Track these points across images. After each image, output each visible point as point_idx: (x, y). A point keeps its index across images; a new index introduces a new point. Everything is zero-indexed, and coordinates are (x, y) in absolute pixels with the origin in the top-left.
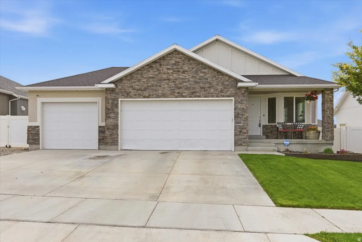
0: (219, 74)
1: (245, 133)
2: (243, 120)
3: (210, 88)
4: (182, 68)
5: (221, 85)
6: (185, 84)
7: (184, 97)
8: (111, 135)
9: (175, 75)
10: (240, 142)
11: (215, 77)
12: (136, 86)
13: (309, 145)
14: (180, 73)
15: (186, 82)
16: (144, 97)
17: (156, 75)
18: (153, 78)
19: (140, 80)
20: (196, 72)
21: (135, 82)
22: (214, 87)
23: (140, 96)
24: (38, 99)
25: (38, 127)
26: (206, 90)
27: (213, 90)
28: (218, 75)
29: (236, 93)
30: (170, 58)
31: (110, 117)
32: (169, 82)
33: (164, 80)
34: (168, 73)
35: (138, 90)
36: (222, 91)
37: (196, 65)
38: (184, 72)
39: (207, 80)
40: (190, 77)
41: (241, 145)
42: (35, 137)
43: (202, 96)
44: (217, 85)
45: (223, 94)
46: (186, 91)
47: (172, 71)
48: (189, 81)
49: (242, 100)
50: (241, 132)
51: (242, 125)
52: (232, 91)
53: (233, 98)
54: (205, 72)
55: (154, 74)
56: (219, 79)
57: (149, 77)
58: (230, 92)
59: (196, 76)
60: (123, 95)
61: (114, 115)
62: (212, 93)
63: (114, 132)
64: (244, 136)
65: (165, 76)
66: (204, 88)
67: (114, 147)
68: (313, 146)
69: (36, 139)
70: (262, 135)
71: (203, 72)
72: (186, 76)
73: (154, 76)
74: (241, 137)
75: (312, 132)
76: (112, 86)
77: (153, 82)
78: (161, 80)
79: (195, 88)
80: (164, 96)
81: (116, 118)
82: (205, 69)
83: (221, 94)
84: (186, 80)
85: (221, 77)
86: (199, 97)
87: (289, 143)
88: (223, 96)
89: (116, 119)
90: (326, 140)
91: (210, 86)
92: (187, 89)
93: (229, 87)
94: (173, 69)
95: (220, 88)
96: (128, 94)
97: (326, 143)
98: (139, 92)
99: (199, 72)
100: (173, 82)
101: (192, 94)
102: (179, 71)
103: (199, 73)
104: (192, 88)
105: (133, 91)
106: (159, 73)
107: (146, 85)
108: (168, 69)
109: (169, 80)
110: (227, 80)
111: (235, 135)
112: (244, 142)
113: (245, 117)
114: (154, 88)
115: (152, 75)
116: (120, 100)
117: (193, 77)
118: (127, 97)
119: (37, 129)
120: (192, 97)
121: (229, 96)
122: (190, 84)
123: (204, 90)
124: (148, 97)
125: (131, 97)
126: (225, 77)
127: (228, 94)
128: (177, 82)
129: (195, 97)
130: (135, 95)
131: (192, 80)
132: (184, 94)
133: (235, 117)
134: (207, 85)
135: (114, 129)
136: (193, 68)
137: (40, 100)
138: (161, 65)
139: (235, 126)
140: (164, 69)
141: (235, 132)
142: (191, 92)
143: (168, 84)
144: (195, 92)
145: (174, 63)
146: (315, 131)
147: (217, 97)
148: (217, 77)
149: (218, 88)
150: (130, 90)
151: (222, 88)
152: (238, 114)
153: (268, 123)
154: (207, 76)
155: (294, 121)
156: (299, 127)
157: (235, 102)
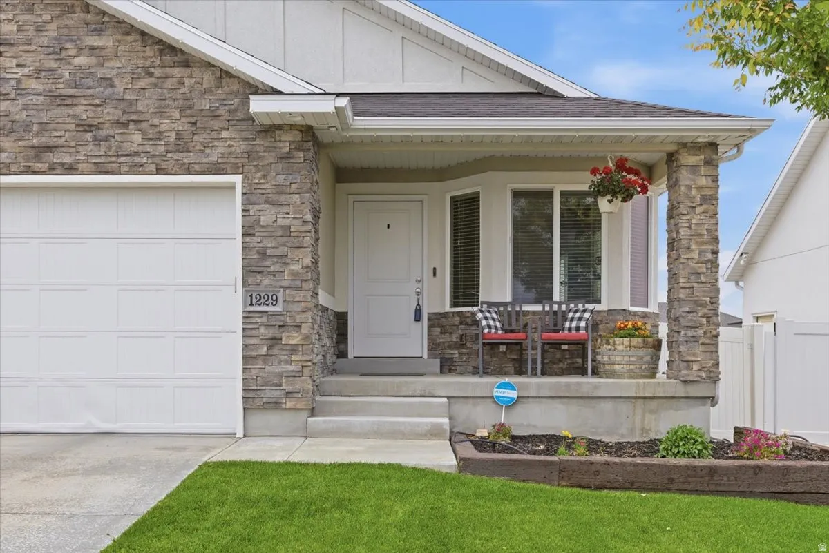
0: (167, 58)
1: (294, 349)
2: (286, 284)
3: (125, 125)
5: (176, 114)
10: (270, 394)
11: (151, 75)
13: (607, 406)
15: (5, 96)
20: (57, 50)
22: (145, 125)
26: (106, 139)
27: (137, 137)
29: (251, 155)
36: (182, 143)
37: (57, 11)
39: (112, 86)
40: (26, 71)
41: (276, 405)
43: (81, 166)
44: (161, 113)
45: (187, 158)
48: (21, 92)
49: (280, 190)
50: (274, 342)
51: (278, 309)
52: (232, 141)
53: (237, 179)
54: (102, 48)
56: (169, 83)
58: (221, 148)
59: (54, 65)
62: (137, 154)
64: (289, 362)
66: (98, 127)
68: (624, 407)
70: (425, 356)
71: (93, 48)
75: (622, 344)
79: (51, 126)
82: (99, 32)
83: (173, 157)
84: (9, 88)
85: (178, 72)
86: (70, 169)
87: (513, 394)
88: (188, 169)
90: (684, 382)
91: (125, 118)
92: (12, 131)
93: (216, 125)
95: (171, 125)
99: (68, 45)
101: (37, 158)
103: (73, 52)
104: (35, 128)
110: (208, 91)
111: (246, 359)
112: (288, 394)
113: (293, 273)
117: (39, 71)
120: (35, 173)
121: (217, 170)
122: (25, 108)
123: (95, 139)
126: (196, 72)
127: (214, 159)
129: (51, 170)
131: (34, 85)
133: (249, 270)
134: (109, 114)
136: (40, 29)
139: (247, 316)
141: (245, 346)
142: (33, 147)
144: (49, 148)
146: (635, 341)
147: (160, 171)
148: (157, 72)
149: (166, 125)
151: (183, 125)
152: (263, 254)
153: (454, 304)
154: (110, 69)
155: (556, 298)
156: (572, 319)
157: (249, 197)
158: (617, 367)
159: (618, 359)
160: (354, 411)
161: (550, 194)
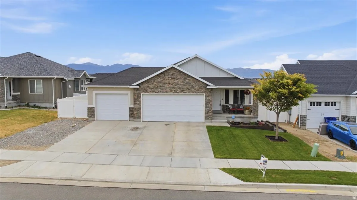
1: (210, 113)
3: (192, 88)
4: (176, 77)
5: (197, 87)
6: (178, 86)
7: (177, 93)
8: (137, 113)
9: (173, 81)
12: (151, 87)
13: (245, 119)
14: (175, 80)
15: (178, 85)
16: (156, 93)
17: (162, 81)
18: (160, 82)
19: (153, 83)
20: (184, 79)
21: (150, 84)
23: (153, 92)
24: (93, 91)
25: (94, 108)
27: (193, 89)
28: (196, 81)
29: (206, 91)
30: (170, 72)
31: (136, 104)
32: (169, 85)
33: (167, 83)
34: (169, 80)
35: (152, 89)
36: (198, 90)
37: (184, 75)
38: (177, 79)
39: (190, 83)
41: (208, 119)
42: (92, 114)
45: (199, 92)
46: (179, 90)
47: (171, 79)
48: (180, 84)
49: (209, 95)
50: (208, 112)
51: (208, 108)
52: (204, 90)
53: (204, 94)
55: (161, 80)
56: (197, 83)
57: (158, 82)
58: (202, 91)
59: (184, 81)
60: (144, 91)
61: (139, 103)
62: (193, 91)
63: (139, 111)
65: (167, 81)
66: (189, 88)
67: (138, 120)
69: (92, 115)
72: (178, 82)
73: (161, 81)
74: (208, 115)
75: (247, 111)
76: (138, 87)
77: (160, 85)
78: (164, 83)
79: (184, 88)
80: (166, 92)
81: (140, 104)
82: (189, 78)
83: (198, 91)
84: (179, 84)
85: (198, 82)
86: (186, 93)
87: (234, 117)
88: (199, 93)
89: (140, 105)
90: (254, 116)
92: (179, 88)
93: (202, 88)
94: (171, 77)
96: (146, 91)
98: (153, 90)
99: (186, 79)
100: (172, 84)
101: (182, 92)
102: (175, 79)
104: (182, 88)
105: (149, 89)
106: (164, 80)
107: (156, 86)
108: (169, 77)
109: (169, 83)
111: (205, 114)
112: (210, 118)
113: (210, 105)
114: (161, 88)
115: (160, 81)
116: (142, 94)
118: (146, 93)
119: (93, 109)
121: (202, 93)
122: (181, 86)
124: (158, 93)
125: (148, 93)
126: (200, 82)
128: (174, 85)
129: (184, 93)
130: (150, 91)
131: (182, 83)
132: (177, 92)
133: (206, 104)
134: (190, 87)
135: (139, 110)
136: (182, 77)
137: (94, 92)
138: (165, 75)
139: (205, 109)
140: (166, 77)
141: (205, 112)
142: (182, 90)
143: (169, 86)
145: (172, 74)
146: (249, 111)
147: (196, 93)
149: (196, 88)
150: (148, 89)
151: (198, 88)
152: (207, 102)
154: (190, 82)
155: (239, 104)
156: (241, 107)
157: (206, 96)
158: (246, 114)
160: (217, 119)
161: (238, 90)
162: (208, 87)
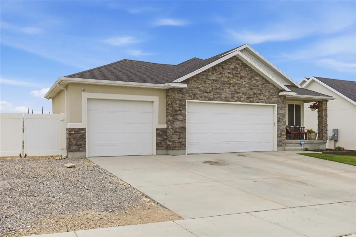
0: (266, 82)
1: (284, 135)
2: (283, 124)
4: (240, 74)
5: (268, 92)
6: (242, 89)
7: (242, 101)
8: (178, 138)
9: (234, 80)
10: (281, 143)
11: (264, 85)
12: (202, 88)
13: (314, 144)
14: (239, 78)
15: (243, 87)
16: (209, 100)
17: (220, 78)
18: (217, 80)
19: (205, 81)
20: (251, 79)
21: (201, 84)
22: (263, 94)
23: (205, 98)
24: (83, 94)
25: (84, 129)
26: (258, 96)
27: (262, 96)
28: (266, 84)
29: (278, 101)
30: (230, 63)
31: (177, 119)
32: (230, 86)
33: (226, 84)
34: (229, 77)
35: (204, 92)
36: (268, 98)
37: (251, 72)
38: (241, 78)
39: (259, 87)
40: (246, 83)
41: (281, 145)
42: (79, 143)
43: (255, 101)
44: (266, 92)
45: (269, 100)
46: (243, 96)
47: (232, 76)
48: (245, 87)
49: (282, 107)
50: (281, 134)
51: (282, 128)
52: (275, 98)
53: (276, 105)
54: (257, 79)
55: (217, 77)
56: (267, 87)
57: (213, 80)
59: (250, 82)
60: (190, 96)
61: (182, 117)
62: (262, 99)
63: (181, 135)
64: (283, 137)
65: (226, 80)
66: (257, 94)
67: (181, 152)
68: (316, 144)
69: (81, 145)
71: (256, 79)
72: (242, 82)
73: (217, 79)
74: (281, 139)
76: (185, 86)
77: (216, 85)
78: (223, 83)
79: (250, 94)
80: (226, 99)
81: (184, 120)
82: (257, 76)
83: (267, 100)
84: (243, 86)
85: (268, 85)
86: (253, 102)
87: (303, 143)
88: (270, 103)
89: (183, 122)
90: (324, 140)
91: (260, 93)
92: (244, 94)
93: (273, 95)
94: (233, 73)
95: (267, 94)
96: (194, 95)
97: (323, 142)
98: (205, 94)
99: (252, 78)
100: (233, 86)
101: (248, 99)
102: (237, 77)
103: (253, 80)
104: (247, 94)
105: (199, 92)
106: (222, 77)
107: (211, 88)
108: (229, 73)
109: (230, 84)
110: (272, 89)
111: (278, 137)
112: (283, 143)
113: (284, 122)
114: (218, 91)
115: (215, 78)
116: (187, 101)
117: (248, 83)
118: (194, 99)
119: (82, 132)
120: (247, 102)
121: (273, 103)
122: (246, 90)
123: (256, 96)
124: (213, 100)
125: (198, 99)
126: (270, 85)
127: (273, 101)
128: (236, 87)
129: (250, 102)
130: (201, 97)
131: (247, 85)
132: (241, 99)
133: (278, 121)
134: (258, 92)
135: (182, 132)
136: (248, 75)
137: (85, 96)
138: (223, 69)
139: (278, 129)
140: (226, 72)
141: (277, 135)
142: (247, 97)
143: (229, 88)
144: (250, 98)
145: (234, 68)
147: (266, 103)
148: (265, 85)
149: (266, 94)
150: (197, 91)
151: (269, 95)
152: (279, 118)
154: (259, 83)
156: (301, 129)
157: (278, 108)
158: (312, 138)
159: (313, 136)
161: (294, 105)
162: (281, 94)
